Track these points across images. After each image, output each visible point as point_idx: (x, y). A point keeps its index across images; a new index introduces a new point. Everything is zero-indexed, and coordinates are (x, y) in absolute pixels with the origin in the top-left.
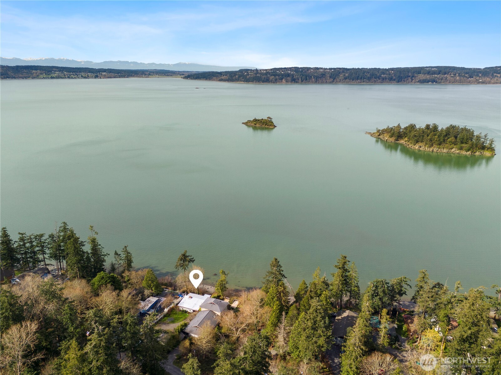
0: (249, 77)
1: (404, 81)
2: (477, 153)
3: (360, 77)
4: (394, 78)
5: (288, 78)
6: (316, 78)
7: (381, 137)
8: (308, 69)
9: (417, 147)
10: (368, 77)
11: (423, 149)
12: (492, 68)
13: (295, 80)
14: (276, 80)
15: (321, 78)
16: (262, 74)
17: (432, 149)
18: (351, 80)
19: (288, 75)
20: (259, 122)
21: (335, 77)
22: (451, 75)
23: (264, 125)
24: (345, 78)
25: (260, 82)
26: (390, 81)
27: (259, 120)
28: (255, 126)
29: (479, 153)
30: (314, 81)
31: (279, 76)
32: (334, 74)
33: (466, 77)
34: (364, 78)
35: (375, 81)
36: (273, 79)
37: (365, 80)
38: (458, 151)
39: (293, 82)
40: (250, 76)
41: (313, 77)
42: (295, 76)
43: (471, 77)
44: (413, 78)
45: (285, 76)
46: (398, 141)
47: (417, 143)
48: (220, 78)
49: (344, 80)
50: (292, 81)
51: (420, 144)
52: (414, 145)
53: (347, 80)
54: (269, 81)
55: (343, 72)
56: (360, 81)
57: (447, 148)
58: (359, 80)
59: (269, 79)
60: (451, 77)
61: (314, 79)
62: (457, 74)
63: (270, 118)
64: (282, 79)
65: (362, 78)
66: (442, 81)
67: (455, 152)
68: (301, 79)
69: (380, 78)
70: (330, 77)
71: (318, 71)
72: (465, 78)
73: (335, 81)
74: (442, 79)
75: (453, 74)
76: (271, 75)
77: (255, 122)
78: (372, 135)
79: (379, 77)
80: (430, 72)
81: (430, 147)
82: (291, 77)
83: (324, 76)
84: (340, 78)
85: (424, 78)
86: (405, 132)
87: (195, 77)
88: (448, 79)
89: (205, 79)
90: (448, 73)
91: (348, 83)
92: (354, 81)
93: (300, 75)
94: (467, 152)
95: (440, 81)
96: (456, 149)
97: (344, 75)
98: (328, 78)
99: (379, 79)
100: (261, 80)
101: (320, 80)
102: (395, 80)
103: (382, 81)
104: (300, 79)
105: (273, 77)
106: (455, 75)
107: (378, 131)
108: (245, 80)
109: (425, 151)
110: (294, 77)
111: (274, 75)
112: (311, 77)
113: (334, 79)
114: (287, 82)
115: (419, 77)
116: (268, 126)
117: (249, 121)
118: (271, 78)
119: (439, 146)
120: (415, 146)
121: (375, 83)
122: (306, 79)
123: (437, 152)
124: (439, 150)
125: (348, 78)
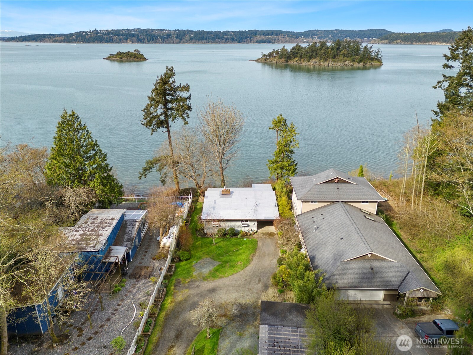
0: (89, 37)
1: (244, 41)
2: (368, 64)
3: (205, 37)
4: (235, 38)
5: (134, 38)
6: (162, 38)
7: (268, 61)
8: (153, 30)
9: (311, 63)
10: (213, 38)
11: (319, 64)
12: (310, 31)
13: (141, 40)
14: (120, 40)
15: (167, 38)
16: (103, 34)
17: (327, 63)
18: (197, 41)
19: (133, 35)
20: (126, 55)
21: (181, 37)
22: (281, 36)
23: (133, 58)
24: (192, 39)
25: (103, 42)
26: (232, 41)
27: (124, 53)
28: (121, 60)
29: (370, 64)
30: (161, 42)
31: (123, 36)
32: (179, 35)
33: (294, 37)
34: (209, 39)
35: (219, 41)
36: (117, 39)
37: (210, 40)
38: (351, 64)
39: (140, 42)
40: (89, 35)
41: (160, 37)
42: (141, 36)
43: (297, 38)
44: (252, 39)
45: (130, 36)
46: (288, 62)
47: (310, 59)
48: (54, 39)
49: (190, 41)
50: (138, 41)
51: (315, 60)
52: (309, 61)
53: (193, 41)
54: (113, 41)
55: (188, 33)
56: (206, 42)
57: (341, 61)
58: (204, 41)
59: (113, 39)
60: (282, 37)
61: (161, 40)
62: (286, 35)
63: (138, 51)
64: (127, 39)
65: (207, 39)
66: (276, 41)
67: (349, 64)
68: (148, 39)
69: (224, 38)
70: (177, 38)
71: (163, 32)
72: (293, 39)
73: (182, 41)
74: (275, 40)
75: (283, 35)
76: (114, 35)
77: (120, 55)
78: (258, 61)
79: (222, 38)
80: (264, 33)
81: (325, 61)
82: (136, 37)
83: (170, 36)
84: (186, 39)
85: (261, 39)
86: (294, 52)
87: (21, 39)
88: (280, 39)
89: (35, 41)
90: (279, 34)
91: (194, 43)
92: (200, 42)
93: (146, 36)
94: (359, 63)
95: (274, 41)
96: (349, 61)
97: (190, 36)
98: (175, 39)
99: (223, 40)
100: (104, 39)
101: (167, 40)
102: (236, 41)
103: (225, 41)
104: (146, 39)
105: (117, 37)
106: (285, 36)
107: (264, 55)
108: (84, 40)
109: (321, 66)
110: (139, 37)
111: (117, 35)
112: (157, 37)
113: (181, 39)
114: (132, 42)
115: (256, 37)
116: (137, 59)
117: (112, 55)
118: (114, 37)
119: (333, 60)
120: (310, 63)
121: (219, 43)
122: (153, 40)
123: (332, 66)
124: (334, 63)
125: (194, 39)
